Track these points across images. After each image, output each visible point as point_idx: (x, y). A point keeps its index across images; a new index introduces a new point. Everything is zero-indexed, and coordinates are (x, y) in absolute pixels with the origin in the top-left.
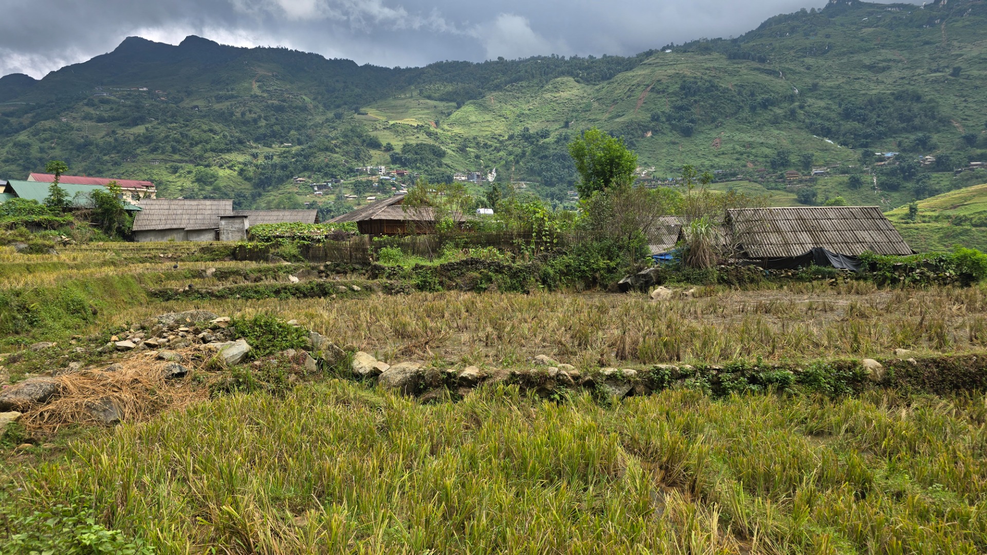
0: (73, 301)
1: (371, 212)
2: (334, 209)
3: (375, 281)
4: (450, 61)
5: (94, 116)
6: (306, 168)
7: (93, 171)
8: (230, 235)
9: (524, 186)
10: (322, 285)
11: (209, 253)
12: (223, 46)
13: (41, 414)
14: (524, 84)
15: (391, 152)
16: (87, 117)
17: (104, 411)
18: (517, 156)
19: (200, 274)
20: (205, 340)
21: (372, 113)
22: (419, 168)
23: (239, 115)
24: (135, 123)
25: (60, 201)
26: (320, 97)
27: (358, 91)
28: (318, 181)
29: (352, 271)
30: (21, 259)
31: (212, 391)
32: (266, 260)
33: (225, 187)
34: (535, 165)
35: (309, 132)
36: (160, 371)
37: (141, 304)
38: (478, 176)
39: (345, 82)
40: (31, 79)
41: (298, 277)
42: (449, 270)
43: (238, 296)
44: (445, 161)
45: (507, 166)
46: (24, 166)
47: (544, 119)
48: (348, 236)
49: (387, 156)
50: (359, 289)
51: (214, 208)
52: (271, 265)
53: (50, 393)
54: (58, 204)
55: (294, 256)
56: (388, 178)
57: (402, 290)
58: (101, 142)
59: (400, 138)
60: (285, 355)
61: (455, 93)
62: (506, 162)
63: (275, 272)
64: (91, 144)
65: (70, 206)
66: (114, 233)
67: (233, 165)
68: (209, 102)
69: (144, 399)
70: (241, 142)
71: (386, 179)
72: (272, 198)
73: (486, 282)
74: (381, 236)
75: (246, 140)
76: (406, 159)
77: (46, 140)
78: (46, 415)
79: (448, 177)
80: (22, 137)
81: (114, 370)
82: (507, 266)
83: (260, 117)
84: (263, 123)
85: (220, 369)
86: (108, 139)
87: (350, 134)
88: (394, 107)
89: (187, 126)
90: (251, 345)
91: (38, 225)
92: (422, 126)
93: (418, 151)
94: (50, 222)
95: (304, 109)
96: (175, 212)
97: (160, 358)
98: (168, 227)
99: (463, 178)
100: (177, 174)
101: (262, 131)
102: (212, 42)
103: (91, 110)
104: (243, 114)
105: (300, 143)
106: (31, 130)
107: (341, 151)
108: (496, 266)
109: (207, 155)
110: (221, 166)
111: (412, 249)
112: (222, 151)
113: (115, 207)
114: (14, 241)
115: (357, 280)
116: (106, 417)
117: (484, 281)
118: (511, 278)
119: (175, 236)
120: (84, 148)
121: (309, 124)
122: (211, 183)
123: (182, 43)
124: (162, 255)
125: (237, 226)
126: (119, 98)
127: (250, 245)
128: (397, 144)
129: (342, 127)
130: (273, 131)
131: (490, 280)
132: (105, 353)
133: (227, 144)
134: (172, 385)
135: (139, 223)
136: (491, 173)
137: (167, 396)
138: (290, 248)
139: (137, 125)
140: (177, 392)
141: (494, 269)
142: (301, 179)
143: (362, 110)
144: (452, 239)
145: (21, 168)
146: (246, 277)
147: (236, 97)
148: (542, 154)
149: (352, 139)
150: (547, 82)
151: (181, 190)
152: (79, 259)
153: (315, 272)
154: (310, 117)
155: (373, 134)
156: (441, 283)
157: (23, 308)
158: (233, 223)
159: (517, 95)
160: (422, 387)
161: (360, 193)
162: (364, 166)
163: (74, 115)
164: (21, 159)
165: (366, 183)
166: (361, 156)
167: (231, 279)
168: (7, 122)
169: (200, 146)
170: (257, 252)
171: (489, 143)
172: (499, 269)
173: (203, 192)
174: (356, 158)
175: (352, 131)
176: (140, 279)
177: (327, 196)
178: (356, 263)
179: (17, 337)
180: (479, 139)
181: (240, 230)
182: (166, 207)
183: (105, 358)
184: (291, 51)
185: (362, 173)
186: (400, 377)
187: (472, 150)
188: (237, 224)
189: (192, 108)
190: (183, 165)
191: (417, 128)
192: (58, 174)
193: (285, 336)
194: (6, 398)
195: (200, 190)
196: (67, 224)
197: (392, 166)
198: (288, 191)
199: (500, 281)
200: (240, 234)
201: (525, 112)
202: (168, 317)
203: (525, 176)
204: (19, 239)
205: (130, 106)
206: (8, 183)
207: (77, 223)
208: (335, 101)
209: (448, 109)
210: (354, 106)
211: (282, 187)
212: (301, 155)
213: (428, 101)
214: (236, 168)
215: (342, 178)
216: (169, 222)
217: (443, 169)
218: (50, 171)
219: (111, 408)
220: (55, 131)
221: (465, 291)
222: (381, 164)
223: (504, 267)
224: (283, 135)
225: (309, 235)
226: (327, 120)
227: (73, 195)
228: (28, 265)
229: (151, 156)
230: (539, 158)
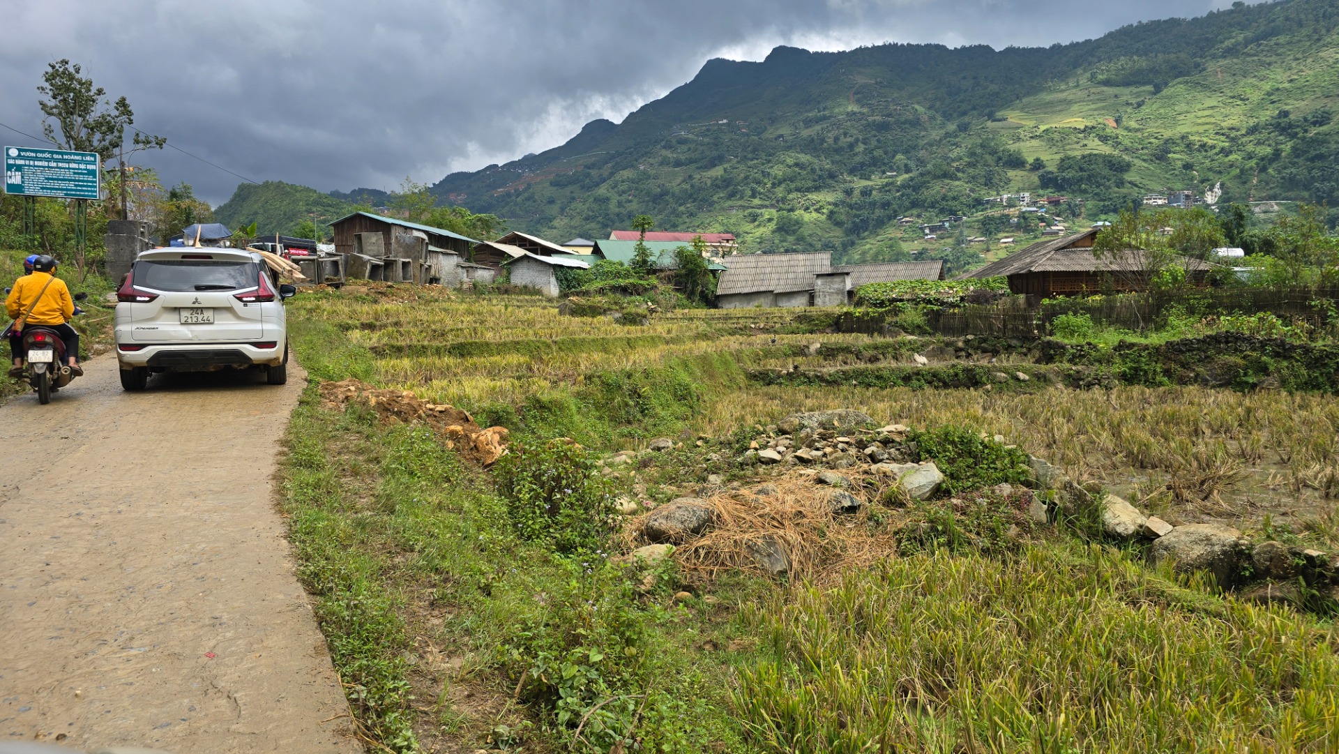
0: (680, 384)
1: (1028, 260)
2: (951, 258)
3: (1051, 366)
4: (1144, 21)
5: (672, 160)
6: (914, 204)
7: (670, 226)
8: (827, 299)
9: (1276, 208)
10: (971, 370)
11: (808, 323)
12: (816, 53)
13: (696, 550)
14: (1282, 39)
15: (1041, 172)
16: (665, 162)
17: (769, 555)
18: (1262, 159)
19: (801, 351)
20: (874, 459)
21: (1013, 117)
22: (1085, 191)
23: (831, 141)
24: (712, 164)
25: (645, 262)
26: (938, 104)
27: (993, 87)
28: (930, 220)
29: (1006, 349)
30: (621, 331)
31: (899, 541)
32: (881, 332)
33: (810, 235)
34: (1300, 172)
35: (922, 153)
36: (825, 501)
37: (740, 388)
38: (1187, 197)
39: (975, 78)
40: (612, 123)
41: (927, 357)
42: (1182, 352)
43: (854, 382)
44: (1129, 176)
45: (1243, 177)
46: (603, 223)
47: (1319, 94)
48: (995, 297)
49: (1035, 178)
50: (1027, 378)
51: (808, 263)
52: (889, 340)
53: (705, 521)
54: (644, 266)
55: (919, 327)
56: (1035, 209)
57: (1098, 381)
58: (677, 190)
59: (1055, 149)
60: (997, 491)
61: (1151, 70)
62: (1242, 171)
63: (895, 349)
64: (667, 193)
65: (654, 267)
66: (697, 298)
67: (822, 207)
68: (796, 128)
69: (812, 541)
70: (832, 176)
71: (1031, 212)
72: (868, 246)
73: (1256, 373)
74: (1054, 298)
75: (838, 173)
76: (1064, 179)
77: (624, 192)
78: (702, 553)
79: (1134, 201)
80: (602, 191)
81: (767, 493)
82: (1300, 347)
83: (857, 140)
84: (860, 148)
85: (902, 505)
86: (684, 186)
87: (979, 151)
88: (1051, 104)
89: (769, 161)
90: (944, 472)
91: (624, 290)
92: (1093, 127)
93: (1085, 166)
94: (635, 286)
95: (916, 123)
96: (763, 270)
97: (821, 481)
98: (755, 289)
99: (1160, 202)
100: (756, 223)
101: (858, 159)
102: (803, 50)
103: (668, 154)
104: (836, 139)
105: (908, 170)
106: (610, 182)
107: (965, 176)
108: (1277, 346)
109: (791, 196)
110: (807, 209)
111: (1106, 316)
112: (808, 190)
113: (700, 267)
114: (609, 309)
115: (1022, 365)
116: (772, 564)
117: (1251, 372)
118: (1308, 367)
119: (762, 300)
120: (658, 199)
121: (921, 143)
122: (794, 232)
123: (768, 58)
124: (753, 326)
125: (836, 286)
126: (697, 135)
127: (859, 311)
128: (1051, 159)
129: (967, 143)
130: (873, 158)
131: (1264, 369)
132: (747, 465)
133: (815, 181)
134: (842, 524)
135: (724, 285)
136: (1211, 190)
137: (839, 540)
138: (912, 315)
139: (715, 166)
140: (849, 534)
141: (1273, 351)
142: (908, 219)
143: (999, 114)
144: (1180, 300)
145: (599, 226)
146: (858, 355)
147: (828, 118)
148: (1313, 153)
149: (982, 158)
150: (1328, 31)
151: (760, 243)
152: (674, 332)
153: (951, 349)
154: (923, 133)
155: (1013, 147)
156: (1167, 373)
157: (635, 393)
158: (832, 282)
159: (1268, 60)
160: (1247, 573)
161: (990, 233)
162: (998, 194)
163: (651, 161)
164: (600, 215)
165: (1000, 218)
166: (995, 181)
167: (840, 358)
168: (588, 175)
169: (783, 185)
170: (867, 321)
171: (1210, 142)
172: (1283, 351)
173: (785, 244)
174: (986, 185)
175: (982, 146)
176: (738, 357)
177: (942, 241)
178: (1014, 338)
179: (630, 428)
180: (1191, 138)
181: (840, 292)
182: (753, 265)
183: (749, 472)
184: (902, 45)
185: (993, 204)
186: (1198, 551)
187: (1178, 157)
188: (836, 284)
189: (776, 139)
190: (763, 210)
191: (1084, 131)
192: (643, 231)
193: (993, 462)
194: (657, 524)
195: (782, 241)
196: (652, 289)
197: (1041, 192)
198: (890, 236)
199: (1285, 372)
200: (840, 297)
201: (1281, 86)
202: (810, 418)
203: (1278, 191)
204: (614, 307)
205: (709, 144)
206: (596, 243)
207: (661, 287)
208: (959, 107)
209: (1138, 97)
210: (987, 111)
211: (882, 232)
212: (909, 187)
213: (1105, 89)
214: (825, 211)
215: (965, 215)
216: (756, 283)
217: (1124, 191)
218: (636, 227)
219: (776, 551)
220: (633, 181)
221: (1213, 387)
222: (1023, 190)
223: (1293, 348)
224: (886, 161)
225: (938, 296)
226: (947, 135)
227: (657, 254)
228: (629, 339)
229: (730, 203)
230: (1307, 160)
